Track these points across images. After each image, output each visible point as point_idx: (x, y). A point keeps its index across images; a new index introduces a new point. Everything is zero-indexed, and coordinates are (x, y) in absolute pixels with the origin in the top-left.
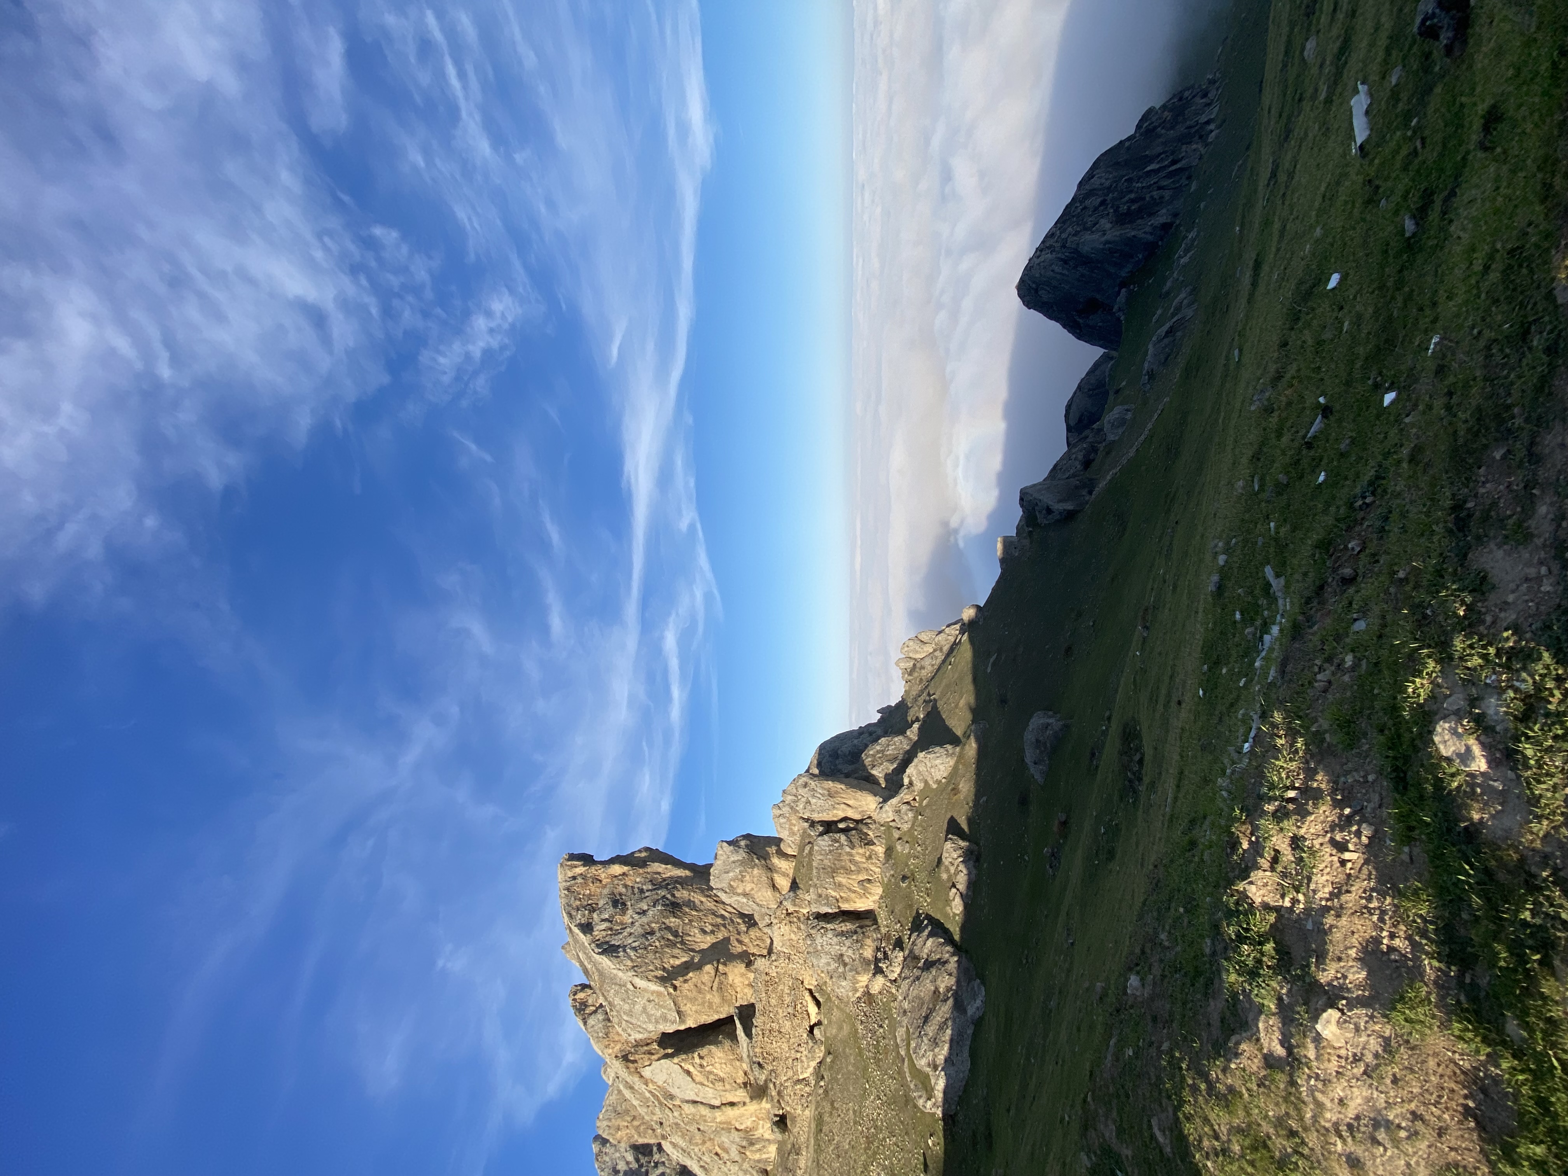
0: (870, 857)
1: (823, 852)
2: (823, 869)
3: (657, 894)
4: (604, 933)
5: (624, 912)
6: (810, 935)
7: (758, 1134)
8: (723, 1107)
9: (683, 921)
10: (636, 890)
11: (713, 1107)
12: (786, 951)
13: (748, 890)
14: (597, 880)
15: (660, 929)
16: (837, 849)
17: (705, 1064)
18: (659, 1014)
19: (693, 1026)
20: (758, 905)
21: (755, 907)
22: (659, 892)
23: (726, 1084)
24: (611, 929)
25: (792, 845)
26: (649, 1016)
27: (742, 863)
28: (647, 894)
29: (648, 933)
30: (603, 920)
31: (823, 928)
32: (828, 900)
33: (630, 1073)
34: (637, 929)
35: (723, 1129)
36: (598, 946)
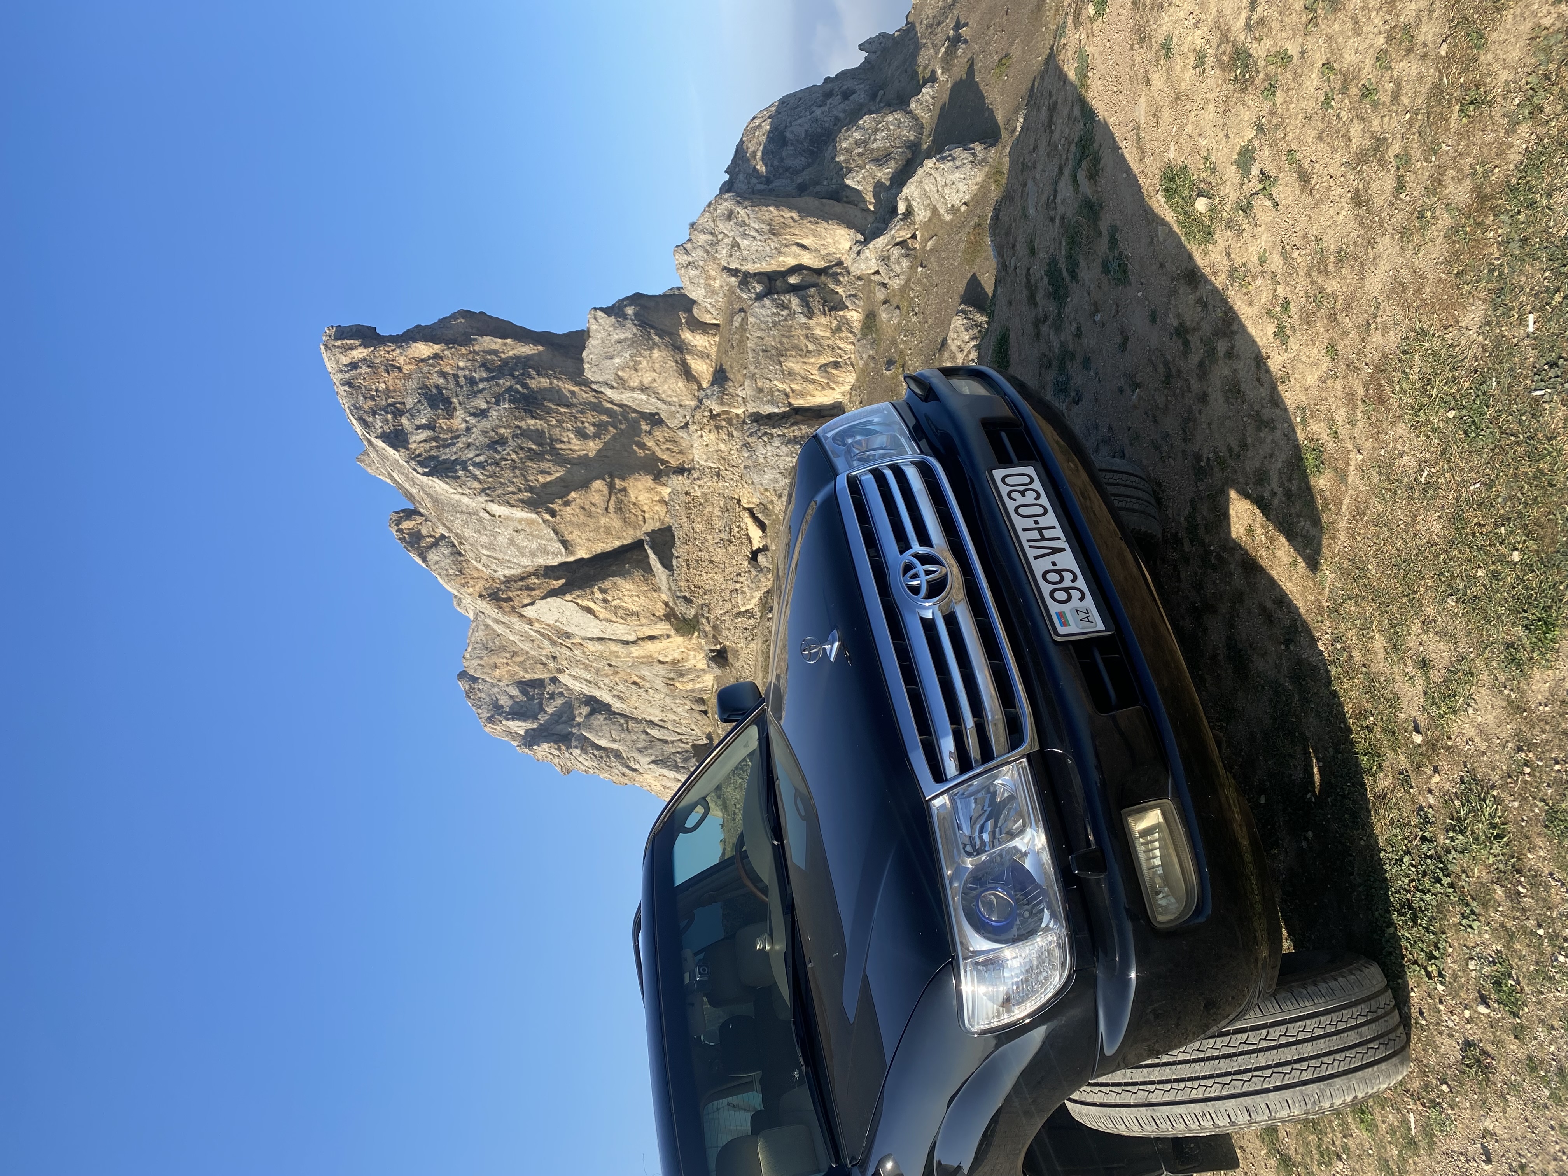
0: (839, 329)
1: (763, 326)
2: (764, 351)
3: (498, 385)
4: (427, 446)
5: (450, 412)
6: (747, 445)
7: (689, 664)
8: (640, 642)
9: (547, 422)
10: (462, 380)
11: (627, 643)
12: (714, 466)
13: (646, 381)
14: (391, 367)
15: (515, 436)
16: (786, 320)
17: (610, 598)
18: (534, 545)
19: (586, 556)
20: (664, 402)
21: (659, 404)
22: (501, 382)
23: (641, 618)
24: (435, 439)
25: (712, 310)
26: (521, 550)
27: (633, 343)
28: (481, 386)
29: (496, 442)
30: (419, 427)
31: (765, 434)
32: (772, 396)
33: (505, 613)
34: (476, 437)
35: (642, 663)
36: (421, 464)
